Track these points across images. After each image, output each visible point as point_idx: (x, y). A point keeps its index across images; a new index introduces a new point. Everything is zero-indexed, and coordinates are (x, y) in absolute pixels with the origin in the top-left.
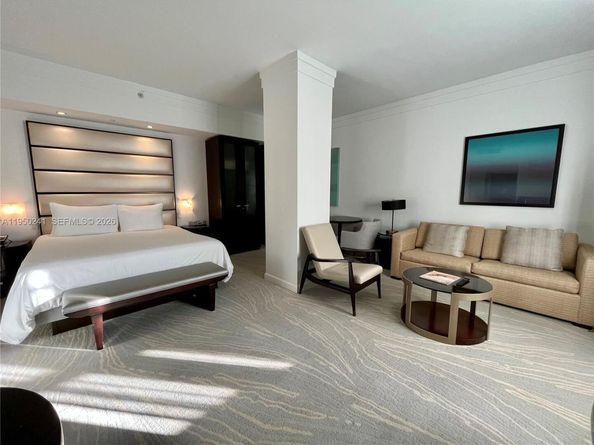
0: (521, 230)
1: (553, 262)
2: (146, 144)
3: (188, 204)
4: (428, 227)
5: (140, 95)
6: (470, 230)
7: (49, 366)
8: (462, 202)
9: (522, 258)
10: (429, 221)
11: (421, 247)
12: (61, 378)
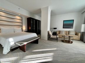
0: (71, 31)
1: (74, 34)
2: (18, 18)
3: (24, 28)
4: (60, 31)
5: (19, 9)
6: (65, 31)
7: (18, 56)
8: (63, 28)
9: (71, 34)
10: (60, 30)
11: (59, 33)
12: (23, 58)
